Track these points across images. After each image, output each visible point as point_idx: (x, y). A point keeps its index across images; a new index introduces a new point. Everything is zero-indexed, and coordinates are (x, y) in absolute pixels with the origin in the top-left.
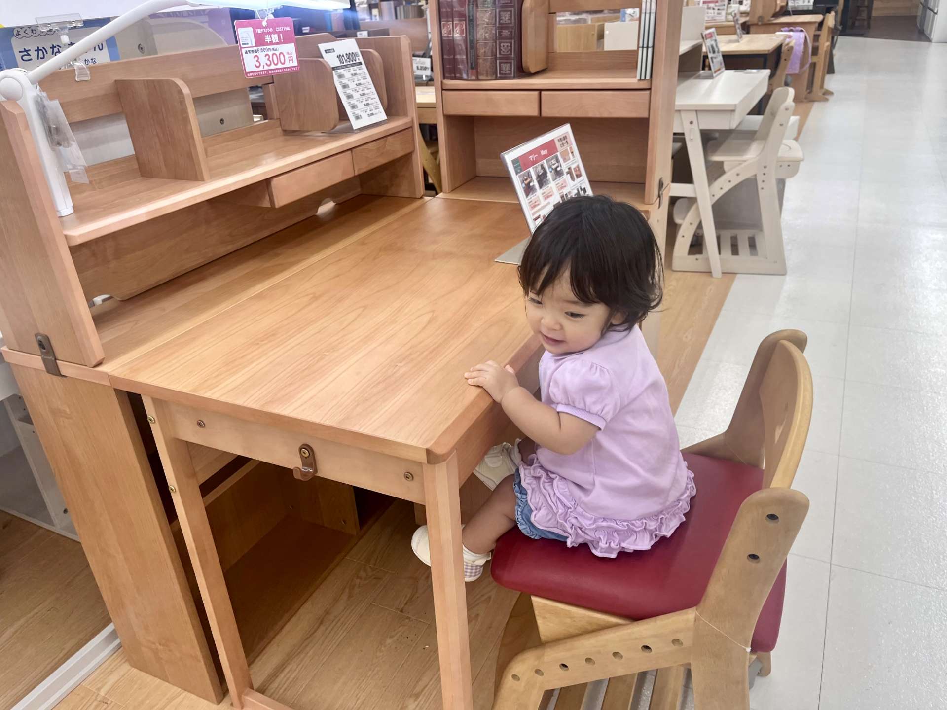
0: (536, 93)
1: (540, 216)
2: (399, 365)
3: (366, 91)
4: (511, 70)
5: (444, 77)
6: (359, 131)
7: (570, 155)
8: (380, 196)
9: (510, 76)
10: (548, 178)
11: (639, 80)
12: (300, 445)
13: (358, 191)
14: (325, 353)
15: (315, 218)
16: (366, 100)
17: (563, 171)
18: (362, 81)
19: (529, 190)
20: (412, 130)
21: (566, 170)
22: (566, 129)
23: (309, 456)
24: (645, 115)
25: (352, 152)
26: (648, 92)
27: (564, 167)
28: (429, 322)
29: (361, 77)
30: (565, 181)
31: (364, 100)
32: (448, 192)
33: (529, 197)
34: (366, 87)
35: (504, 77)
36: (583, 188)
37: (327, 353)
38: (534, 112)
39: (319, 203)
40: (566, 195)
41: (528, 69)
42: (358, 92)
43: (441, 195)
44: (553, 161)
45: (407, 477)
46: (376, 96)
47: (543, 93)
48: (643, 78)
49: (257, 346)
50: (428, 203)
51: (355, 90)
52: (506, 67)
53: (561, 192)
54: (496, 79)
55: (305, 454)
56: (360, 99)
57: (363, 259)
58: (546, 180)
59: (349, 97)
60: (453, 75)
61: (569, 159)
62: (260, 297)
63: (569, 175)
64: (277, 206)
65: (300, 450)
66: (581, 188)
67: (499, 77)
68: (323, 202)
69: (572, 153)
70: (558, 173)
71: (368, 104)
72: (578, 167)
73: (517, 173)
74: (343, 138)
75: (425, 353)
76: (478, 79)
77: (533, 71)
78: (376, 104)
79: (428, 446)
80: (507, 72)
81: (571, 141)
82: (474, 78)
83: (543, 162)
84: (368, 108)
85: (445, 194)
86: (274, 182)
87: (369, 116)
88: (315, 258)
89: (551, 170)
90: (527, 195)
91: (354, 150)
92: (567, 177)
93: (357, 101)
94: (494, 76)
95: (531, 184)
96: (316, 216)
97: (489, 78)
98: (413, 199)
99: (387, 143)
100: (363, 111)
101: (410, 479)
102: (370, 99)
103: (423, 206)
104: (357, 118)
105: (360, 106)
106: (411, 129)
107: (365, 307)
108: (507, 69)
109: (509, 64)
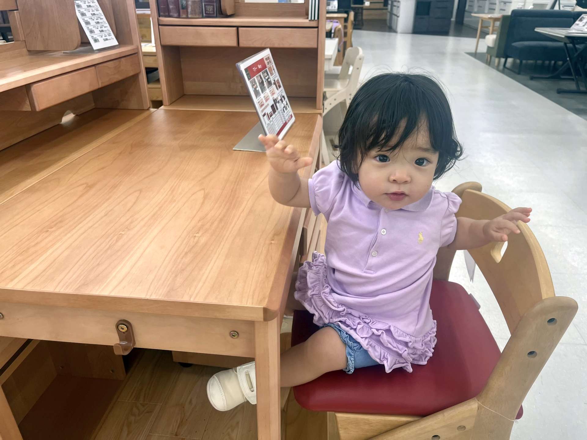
0: (235, 29)
1: (265, 113)
2: (197, 235)
3: (99, 21)
4: (214, 11)
5: (159, 16)
6: (98, 52)
7: (273, 71)
8: (112, 109)
9: (213, 15)
10: (265, 86)
11: (310, 20)
12: (115, 321)
13: (92, 105)
14: (121, 233)
15: (60, 126)
16: (101, 28)
17: (271, 82)
18: (96, 12)
19: (257, 93)
20: (138, 55)
21: (273, 82)
22: (267, 53)
23: (126, 331)
24: (315, 46)
25: (95, 68)
26: (316, 29)
27: (272, 79)
28: (205, 197)
29: (95, 9)
30: (273, 89)
31: (99, 28)
32: (168, 104)
33: (258, 99)
34: (99, 17)
35: (209, 16)
36: (283, 95)
37: (123, 233)
38: (233, 43)
39: (62, 114)
40: (276, 99)
41: (226, 11)
42: (93, 20)
43: (162, 107)
44: (265, 74)
45: (233, 336)
46: (107, 25)
47: (240, 29)
48: (313, 19)
49: (48, 234)
50: (153, 114)
51: (91, 18)
52: (210, 8)
53: (273, 97)
54: (203, 17)
55: (123, 329)
56: (96, 26)
57: (120, 154)
58: (264, 87)
59: (87, 23)
60: (167, 14)
61: (273, 74)
62: (31, 190)
63: (275, 85)
64: (38, 110)
65: (117, 327)
66: (282, 96)
67: (205, 16)
68: (65, 113)
69: (274, 70)
70: (270, 83)
71: (102, 31)
72: (278, 80)
73: (249, 79)
74: (86, 56)
75: (216, 223)
76: (188, 18)
77: (229, 14)
78: (108, 31)
79: (264, 305)
80: (211, 13)
81: (272, 62)
82: (184, 16)
83: (260, 74)
84: (103, 33)
85: (164, 107)
86: (34, 88)
87: (105, 41)
88: (75, 156)
89: (265, 80)
90: (257, 97)
91: (97, 66)
92: (274, 86)
93: (94, 27)
94: (201, 16)
95: (257, 89)
96: (61, 125)
97: (197, 17)
98: (142, 110)
99: (121, 63)
100: (100, 36)
101: (236, 336)
102: (103, 27)
103: (150, 115)
104: (96, 41)
105: (97, 31)
106: (136, 55)
107: (141, 191)
108: (211, 10)
109: (212, 6)
